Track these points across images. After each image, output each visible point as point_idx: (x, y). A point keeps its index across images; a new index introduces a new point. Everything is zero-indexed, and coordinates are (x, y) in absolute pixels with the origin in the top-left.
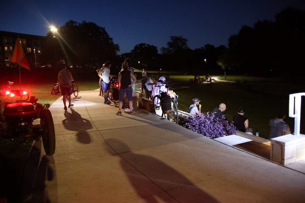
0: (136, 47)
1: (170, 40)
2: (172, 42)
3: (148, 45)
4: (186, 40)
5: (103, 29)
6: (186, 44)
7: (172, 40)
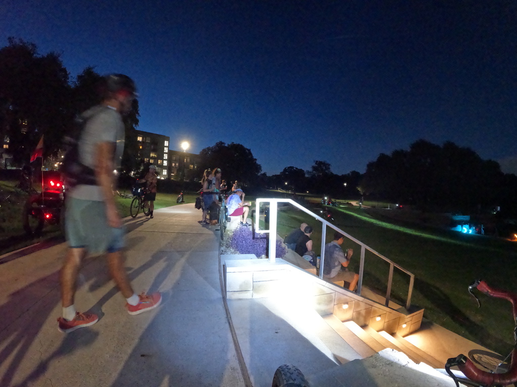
0: (285, 170)
1: (314, 164)
2: (317, 165)
3: (297, 168)
4: (329, 165)
5: (249, 150)
6: (329, 168)
7: (316, 164)
